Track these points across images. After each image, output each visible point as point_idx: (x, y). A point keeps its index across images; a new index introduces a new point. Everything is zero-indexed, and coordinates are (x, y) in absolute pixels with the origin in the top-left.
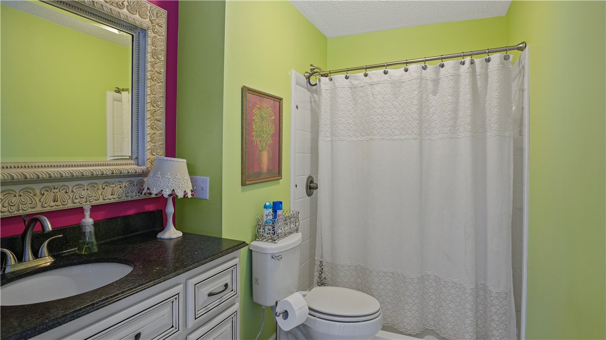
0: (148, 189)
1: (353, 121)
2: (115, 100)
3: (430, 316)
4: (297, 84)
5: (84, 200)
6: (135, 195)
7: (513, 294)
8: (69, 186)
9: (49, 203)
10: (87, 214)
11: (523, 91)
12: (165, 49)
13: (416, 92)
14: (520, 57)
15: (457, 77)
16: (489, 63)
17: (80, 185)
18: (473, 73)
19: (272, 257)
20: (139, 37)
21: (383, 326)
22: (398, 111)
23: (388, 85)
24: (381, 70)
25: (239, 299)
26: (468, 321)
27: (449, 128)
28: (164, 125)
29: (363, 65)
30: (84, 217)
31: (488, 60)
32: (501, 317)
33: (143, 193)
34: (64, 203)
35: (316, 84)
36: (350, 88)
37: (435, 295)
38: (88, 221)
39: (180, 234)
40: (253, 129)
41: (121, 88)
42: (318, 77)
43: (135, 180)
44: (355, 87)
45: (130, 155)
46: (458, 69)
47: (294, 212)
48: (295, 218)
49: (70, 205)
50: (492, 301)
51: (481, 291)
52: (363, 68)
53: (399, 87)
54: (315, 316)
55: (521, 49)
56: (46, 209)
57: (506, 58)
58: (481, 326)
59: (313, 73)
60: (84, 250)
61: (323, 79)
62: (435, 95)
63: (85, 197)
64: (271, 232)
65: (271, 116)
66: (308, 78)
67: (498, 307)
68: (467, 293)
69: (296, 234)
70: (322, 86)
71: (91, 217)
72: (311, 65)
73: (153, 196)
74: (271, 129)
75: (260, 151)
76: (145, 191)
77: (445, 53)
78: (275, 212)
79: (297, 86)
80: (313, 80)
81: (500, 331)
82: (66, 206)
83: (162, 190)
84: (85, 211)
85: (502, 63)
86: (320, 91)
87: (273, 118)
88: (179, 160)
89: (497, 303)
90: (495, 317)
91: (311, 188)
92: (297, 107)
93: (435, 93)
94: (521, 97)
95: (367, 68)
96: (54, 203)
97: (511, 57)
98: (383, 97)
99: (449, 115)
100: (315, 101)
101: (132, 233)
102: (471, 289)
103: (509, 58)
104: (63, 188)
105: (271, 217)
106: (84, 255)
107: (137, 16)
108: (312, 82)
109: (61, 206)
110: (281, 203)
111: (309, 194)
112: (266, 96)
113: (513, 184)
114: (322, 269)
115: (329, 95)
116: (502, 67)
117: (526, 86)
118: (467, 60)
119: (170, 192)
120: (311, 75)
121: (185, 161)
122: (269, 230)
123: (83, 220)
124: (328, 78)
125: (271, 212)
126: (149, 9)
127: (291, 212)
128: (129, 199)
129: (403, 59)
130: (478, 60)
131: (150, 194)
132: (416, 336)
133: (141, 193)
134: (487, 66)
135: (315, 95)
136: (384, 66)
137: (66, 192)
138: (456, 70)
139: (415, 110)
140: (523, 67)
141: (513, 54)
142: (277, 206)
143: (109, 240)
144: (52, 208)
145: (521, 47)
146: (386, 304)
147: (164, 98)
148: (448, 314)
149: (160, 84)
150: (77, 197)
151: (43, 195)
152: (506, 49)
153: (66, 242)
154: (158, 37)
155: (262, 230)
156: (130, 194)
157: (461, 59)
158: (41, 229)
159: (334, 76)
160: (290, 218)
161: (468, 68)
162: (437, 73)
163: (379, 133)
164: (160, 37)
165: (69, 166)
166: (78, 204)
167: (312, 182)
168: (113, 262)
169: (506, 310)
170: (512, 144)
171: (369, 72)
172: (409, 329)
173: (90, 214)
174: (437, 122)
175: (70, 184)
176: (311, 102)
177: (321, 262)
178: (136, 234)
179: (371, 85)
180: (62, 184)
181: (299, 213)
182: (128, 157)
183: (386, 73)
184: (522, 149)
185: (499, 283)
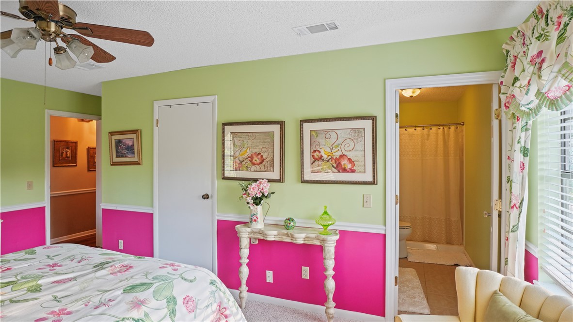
13: (420, 140)
14: (462, 128)
15: (437, 134)
18: (444, 133)
26: (443, 233)
27: (434, 155)
31: (450, 128)
32: (456, 230)
50: (452, 223)
53: (412, 136)
55: (463, 125)
62: (428, 141)
67: (455, 226)
68: (442, 221)
77: (432, 124)
99: (434, 149)
103: (458, 128)
116: (455, 131)
118: (442, 128)
129: (414, 125)
130: (446, 128)
134: (449, 131)
138: (437, 131)
139: (420, 147)
140: (463, 131)
152: (457, 124)
157: (439, 127)
161: (442, 131)
162: (429, 131)
174: (429, 152)
183: (406, 130)
184: (463, 162)
185: (455, 217)
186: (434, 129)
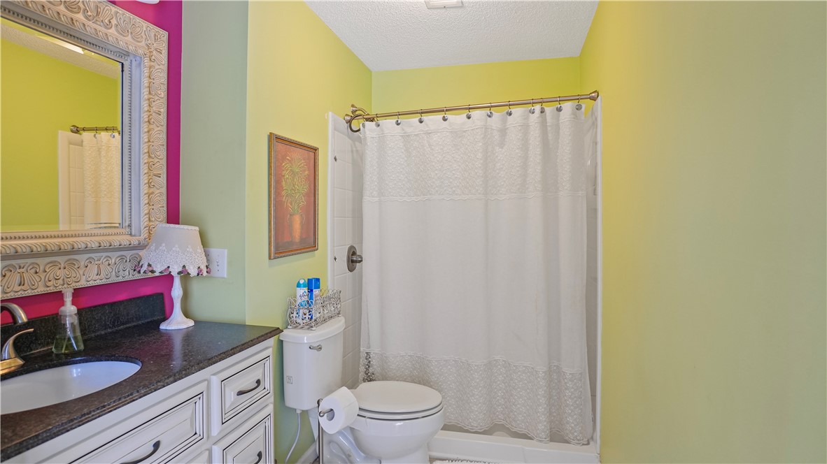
0: (149, 265)
1: (406, 177)
2: (70, 143)
3: (500, 409)
4: (335, 129)
5: (60, 282)
6: (128, 274)
7: (588, 374)
8: (39, 263)
9: (12, 287)
10: (68, 299)
11: (596, 144)
12: (166, 83)
13: (481, 144)
14: (593, 109)
15: (525, 127)
16: (561, 113)
17: (55, 262)
18: (543, 123)
19: (310, 348)
20: (131, 66)
21: (445, 425)
22: (460, 166)
23: (448, 134)
24: (439, 117)
25: (272, 399)
26: (541, 409)
27: (518, 187)
28: (165, 182)
29: (418, 108)
30: (63, 303)
31: (559, 110)
32: (576, 401)
33: (142, 272)
34: (33, 287)
35: (359, 130)
36: (402, 136)
37: (504, 383)
38: (69, 309)
39: (191, 323)
40: (282, 187)
41: (80, 126)
42: (362, 121)
43: (128, 254)
44: (408, 136)
45: (120, 222)
46: (527, 118)
47: (335, 291)
48: (336, 298)
49: (41, 290)
50: (566, 383)
51: (554, 374)
52: (418, 113)
53: (460, 137)
54: (365, 417)
55: (594, 99)
56: (8, 295)
57: (579, 108)
58: (555, 414)
59: (355, 116)
60: (64, 347)
61: (367, 123)
62: (502, 148)
63: (62, 278)
64: (307, 316)
65: (304, 171)
66: (349, 122)
67: (572, 390)
68: (539, 377)
69: (337, 318)
70: (367, 132)
71: (73, 303)
72: (353, 106)
73: (157, 274)
74: (302, 187)
75: (291, 215)
76: (145, 267)
77: (513, 99)
78: (311, 291)
79: (336, 132)
80: (355, 125)
81: (575, 417)
82: (36, 291)
83: (169, 267)
84: (65, 296)
85: (574, 114)
86: (365, 138)
87: (307, 172)
88: (186, 227)
89: (571, 386)
90: (570, 402)
91: (353, 261)
92: (335, 159)
93: (502, 145)
94: (595, 152)
95: (422, 113)
96: (20, 288)
97: (583, 106)
98: (442, 149)
99: (518, 171)
100: (357, 151)
101: (123, 324)
102: (543, 372)
103: (581, 108)
104: (31, 267)
105: (306, 298)
106: (65, 354)
107: (129, 38)
108: (355, 127)
109: (29, 291)
110: (318, 280)
111: (351, 269)
112: (297, 146)
113: (587, 250)
114: (369, 362)
115: (376, 144)
116: (574, 118)
117: (599, 140)
118: (537, 108)
119: (180, 269)
120: (353, 118)
121: (197, 228)
122: (305, 314)
123: (63, 309)
124: (374, 123)
125: (307, 291)
126: (145, 29)
127: (331, 291)
128: (120, 279)
129: (465, 103)
130: (549, 109)
131: (153, 272)
132: (484, 433)
133: (139, 272)
134: (559, 116)
135: (357, 143)
136: (443, 111)
137: (36, 273)
138: (525, 119)
139: (480, 165)
140: (596, 119)
141: (586, 104)
142: (312, 284)
143: (93, 335)
144: (16, 294)
145: (593, 97)
146: (448, 398)
147: (165, 147)
148: (519, 404)
149: (159, 129)
150: (51, 278)
151: (4, 276)
152: (578, 98)
153: (36, 339)
154: (157, 67)
155: (295, 314)
156: (121, 273)
157: (530, 107)
158: (11, 321)
159: (382, 121)
160: (330, 298)
161: (538, 118)
162: (504, 121)
163: (437, 191)
164: (158, 67)
165: (40, 237)
166: (51, 288)
167: (354, 253)
168: (108, 360)
169: (581, 392)
170: (585, 205)
171: (425, 117)
172: (475, 425)
173: (72, 300)
174: (505, 179)
175: (42, 262)
176: (352, 151)
177: (367, 353)
178: (128, 325)
179: (428, 133)
180: (30, 261)
181: (340, 292)
182: (118, 225)
183: (445, 119)
184: (595, 210)
185: (573, 363)
186: (517, 111)
